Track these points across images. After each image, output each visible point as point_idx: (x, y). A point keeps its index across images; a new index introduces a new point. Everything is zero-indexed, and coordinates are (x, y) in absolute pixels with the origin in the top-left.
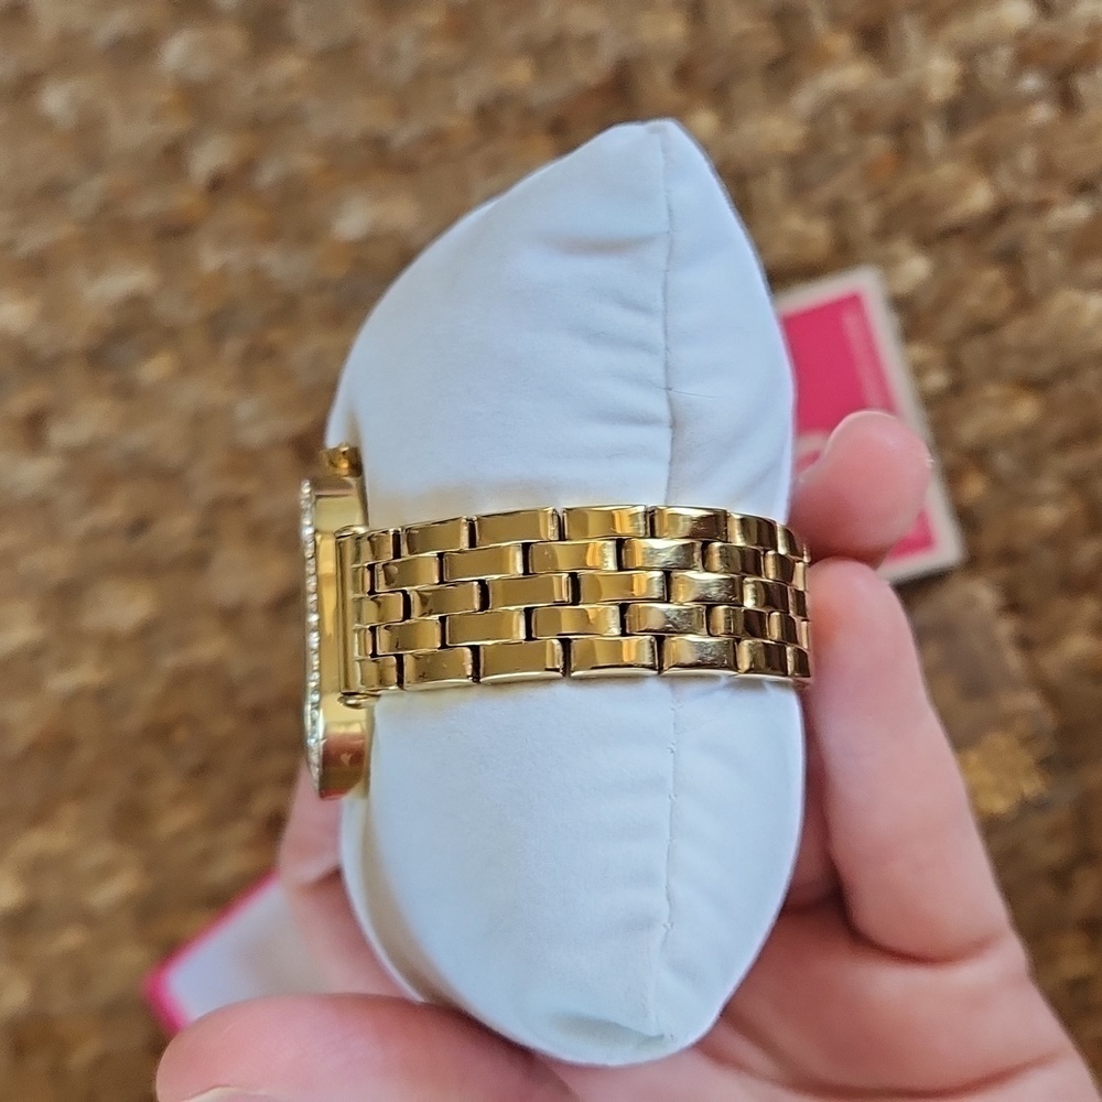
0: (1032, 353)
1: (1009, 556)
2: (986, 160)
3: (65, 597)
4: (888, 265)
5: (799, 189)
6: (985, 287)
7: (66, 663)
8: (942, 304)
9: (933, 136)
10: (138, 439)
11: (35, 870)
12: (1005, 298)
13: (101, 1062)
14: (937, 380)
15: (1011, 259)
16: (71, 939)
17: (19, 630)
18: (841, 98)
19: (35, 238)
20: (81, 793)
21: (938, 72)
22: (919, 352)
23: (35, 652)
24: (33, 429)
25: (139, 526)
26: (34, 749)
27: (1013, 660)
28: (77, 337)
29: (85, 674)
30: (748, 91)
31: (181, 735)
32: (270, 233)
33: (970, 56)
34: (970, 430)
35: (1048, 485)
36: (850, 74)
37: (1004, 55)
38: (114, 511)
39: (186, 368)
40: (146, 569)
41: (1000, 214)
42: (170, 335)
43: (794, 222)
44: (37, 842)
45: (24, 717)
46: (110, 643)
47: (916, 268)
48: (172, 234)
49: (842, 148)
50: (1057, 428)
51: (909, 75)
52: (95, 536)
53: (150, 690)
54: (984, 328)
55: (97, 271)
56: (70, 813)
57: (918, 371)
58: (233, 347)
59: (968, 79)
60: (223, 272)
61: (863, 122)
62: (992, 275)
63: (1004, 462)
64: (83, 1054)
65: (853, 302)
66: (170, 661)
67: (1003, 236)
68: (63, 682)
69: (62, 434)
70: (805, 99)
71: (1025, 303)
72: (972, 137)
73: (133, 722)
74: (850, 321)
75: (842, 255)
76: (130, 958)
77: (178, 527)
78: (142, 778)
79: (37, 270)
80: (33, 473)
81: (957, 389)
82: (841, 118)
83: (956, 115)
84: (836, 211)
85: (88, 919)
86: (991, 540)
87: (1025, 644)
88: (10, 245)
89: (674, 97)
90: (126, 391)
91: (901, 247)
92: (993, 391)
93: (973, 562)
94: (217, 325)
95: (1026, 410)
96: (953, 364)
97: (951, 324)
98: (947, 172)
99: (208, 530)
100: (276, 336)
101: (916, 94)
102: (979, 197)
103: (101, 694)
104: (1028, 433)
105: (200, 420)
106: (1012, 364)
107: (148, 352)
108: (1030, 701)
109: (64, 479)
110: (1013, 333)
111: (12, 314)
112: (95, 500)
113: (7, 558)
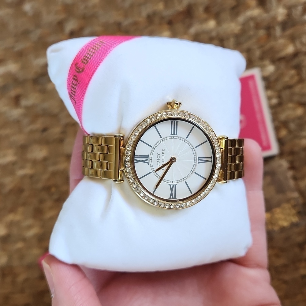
0: (303, 95)
1: (292, 153)
2: (293, 39)
3: (23, 148)
4: (262, 67)
5: (238, 44)
6: (290, 75)
7: (22, 167)
8: (277, 80)
9: (278, 31)
10: (46, 105)
11: (10, 225)
12: (296, 79)
13: (26, 280)
14: (274, 101)
15: (298, 68)
16: (20, 245)
17: (9, 157)
18: (252, 18)
19: (20, 46)
20: (24, 204)
21: (281, 13)
22: (270, 93)
23: (14, 163)
24: (17, 100)
25: (45, 130)
26: (11, 191)
27: (292, 183)
28: (31, 75)
29: (27, 171)
30: (225, 15)
31: (53, 190)
33: (290, 8)
34: (283, 116)
35: (305, 133)
36: (255, 12)
37: (300, 8)
38: (38, 125)
40: (45, 142)
41: (296, 55)
44: (11, 217)
45: (9, 182)
46: (35, 162)
47: (270, 69)
49: (251, 33)
51: (272, 13)
52: (32, 132)
53: (45, 177)
54: (289, 87)
55: (37, 57)
56: (21, 210)
57: (269, 98)
59: (289, 15)
61: (258, 26)
62: (293, 72)
63: (292, 126)
64: (21, 278)
65: (252, 77)
66: (51, 169)
67: (295, 62)
68: (21, 173)
69: (24, 102)
70: (241, 19)
71: (301, 81)
72: (289, 32)
73: (40, 185)
74: (251, 83)
75: (250, 64)
76: (36, 252)
77: (56, 131)
78: (42, 201)
79: (20, 55)
80: (16, 113)
81: (280, 104)
82: (252, 24)
83: (285, 25)
84: (249, 51)
85: (24, 240)
86: (287, 148)
87: (295, 178)
88: (13, 48)
89: (204, 16)
90: (43, 91)
91: (267, 62)
92: (290, 105)
93: (281, 154)
95: (300, 111)
96: (279, 97)
97: (279, 86)
98: (281, 41)
99: (64, 132)
101: (274, 18)
102: (290, 49)
103: (31, 177)
104: (300, 118)
106: (296, 98)
108: (296, 195)
109: (25, 115)
110: (297, 89)
111: (12, 67)
112: (33, 121)
113: (7, 137)
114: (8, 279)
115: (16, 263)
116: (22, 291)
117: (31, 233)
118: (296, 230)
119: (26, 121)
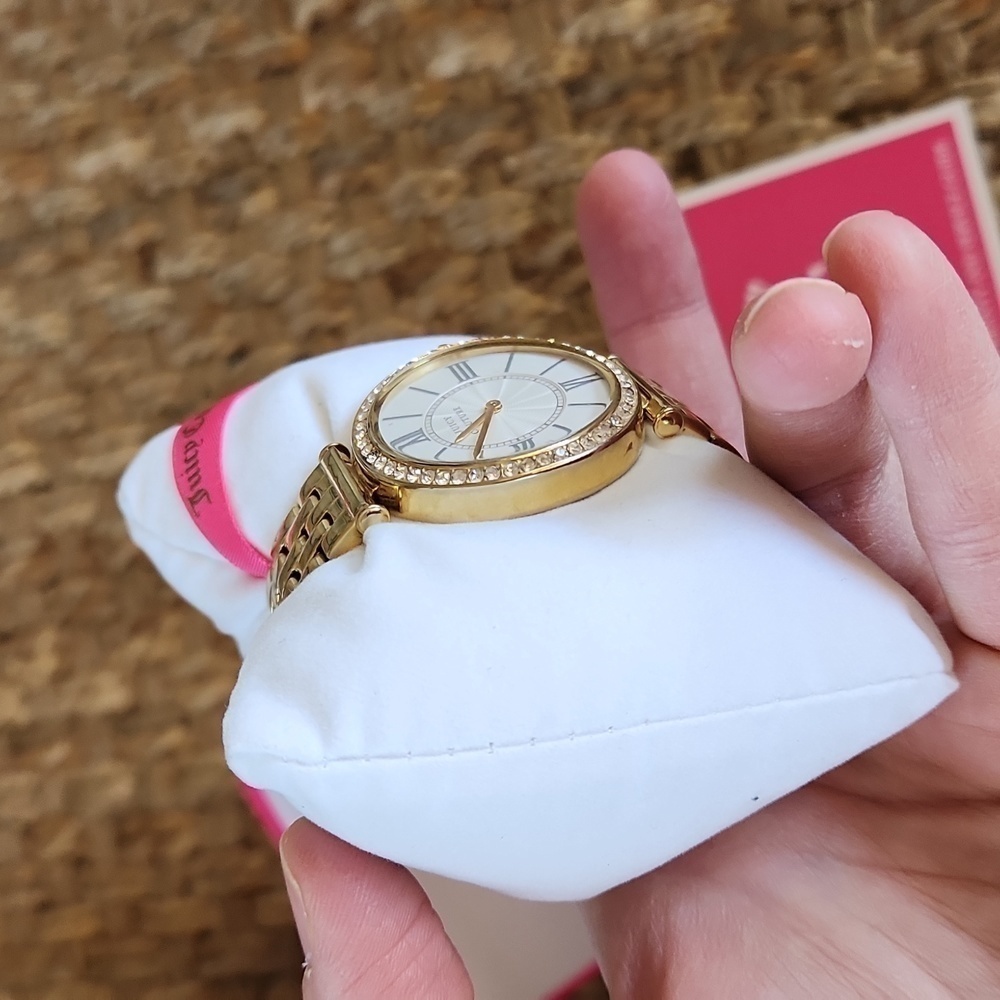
4: (978, 96)
5: (891, 22)
10: (240, 270)
11: (140, 672)
13: (196, 853)
16: (173, 737)
19: (146, 82)
24: (145, 259)
25: (240, 354)
28: (188, 175)
32: (370, 74)
38: (219, 339)
39: (285, 204)
42: (274, 171)
43: (886, 55)
44: (138, 647)
48: (279, 73)
52: (196, 363)
55: (203, 110)
58: (331, 183)
60: (324, 110)
64: (181, 845)
65: (945, 131)
69: (166, 267)
75: (934, 87)
79: (150, 110)
80: (144, 302)
84: (928, 43)
85: (186, 719)
88: (124, 85)
90: (231, 226)
94: (317, 163)
100: (373, 171)
105: (297, 252)
107: (252, 188)
109: (171, 309)
111: (125, 151)
112: (199, 329)
113: (116, 383)
114: (140, 850)
115: (161, 796)
116: (186, 888)
117: (207, 697)
119: (176, 327)
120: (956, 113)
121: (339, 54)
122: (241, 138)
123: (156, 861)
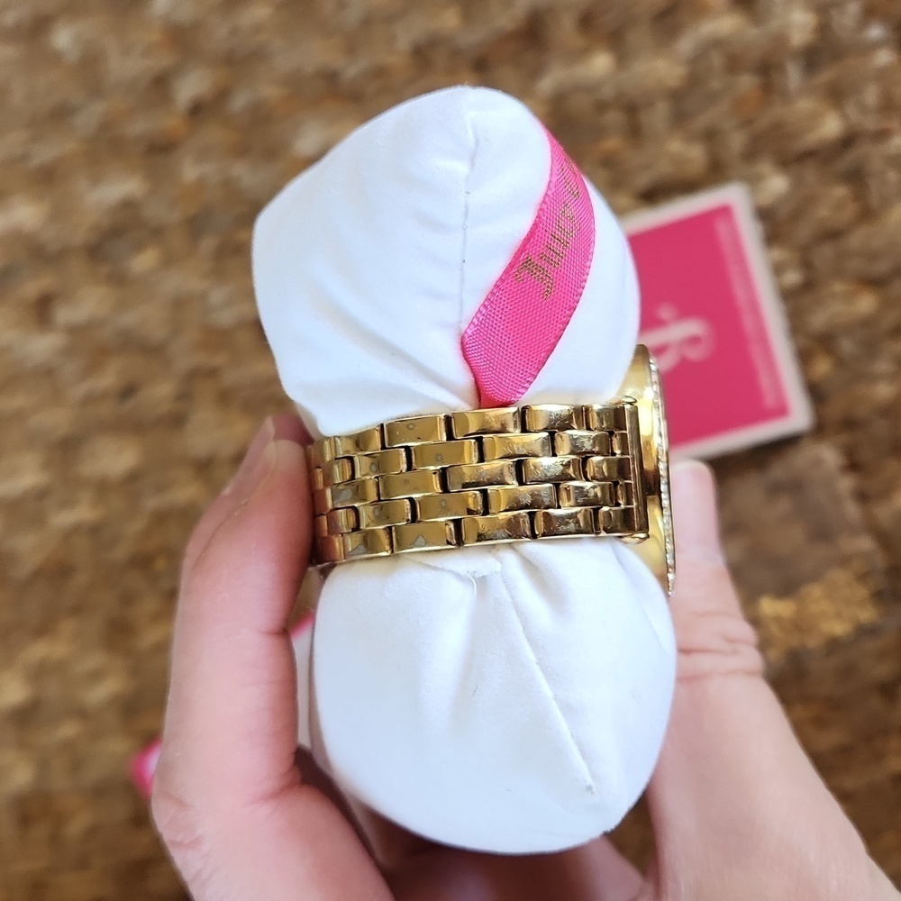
0: (872, 256)
1: (850, 424)
2: (836, 95)
3: (66, 449)
4: (753, 182)
5: (680, 118)
6: (834, 201)
7: (66, 504)
8: (797, 215)
9: (793, 75)
10: (129, 319)
11: (39, 673)
12: (851, 210)
13: (92, 832)
14: (793, 277)
15: (856, 177)
16: (68, 730)
17: (28, 475)
18: (716, 43)
19: (45, 153)
20: (77, 610)
21: (799, 24)
22: (778, 254)
23: (41, 494)
24: (42, 310)
25: (128, 391)
26: (39, 574)
27: (852, 510)
28: (79, 234)
29: (82, 512)
30: (639, 36)
31: (160, 564)
32: (241, 150)
33: (824, 9)
34: (819, 320)
35: (883, 365)
36: (724, 24)
37: (853, 9)
38: (109, 378)
39: (168, 262)
40: (133, 426)
41: (848, 141)
42: (157, 234)
43: (676, 146)
44: (39, 651)
45: (30, 548)
46: (102, 488)
47: (777, 184)
48: (160, 150)
49: (716, 84)
50: (890, 319)
51: (774, 25)
52: (90, 400)
53: (136, 526)
54: (832, 235)
55: (96, 180)
56: (67, 627)
57: (778, 270)
58: (208, 244)
59: (824, 29)
60: (201, 184)
61: (734, 64)
62: (840, 191)
63: (847, 346)
64: (77, 826)
65: (724, 212)
66: (152, 503)
67: (848, 160)
68: (63, 519)
69: (65, 314)
70: (686, 44)
71: (867, 214)
72: (826, 76)
73: (121, 553)
74: (722, 228)
75: (715, 174)
76: (116, 747)
77: (160, 393)
78: (128, 599)
79: (47, 179)
80: (42, 346)
81: (808, 286)
82: (717, 60)
83: (813, 57)
84: (711, 137)
85: (82, 713)
86: (835, 410)
87: (862, 497)
88: (24, 157)
89: (577, 41)
90: (119, 280)
91: (765, 167)
92: (839, 287)
93: (819, 430)
94: (196, 226)
95: (866, 303)
96: (806, 265)
97: (804, 232)
98: (804, 105)
99: (185, 396)
101: (780, 40)
102: (831, 126)
103: (94, 530)
104: (867, 322)
105: (179, 304)
106: (854, 265)
107: (138, 247)
108: (865, 544)
109: (68, 352)
110: (856, 239)
111: (25, 214)
112: (92, 369)
113: (19, 416)
114: (40, 832)
115: (59, 781)
116: (82, 864)
117: (101, 693)
118: (871, 645)
119: (70, 368)
120: (733, 196)
121: (213, 134)
122: (128, 205)
123: (55, 839)
